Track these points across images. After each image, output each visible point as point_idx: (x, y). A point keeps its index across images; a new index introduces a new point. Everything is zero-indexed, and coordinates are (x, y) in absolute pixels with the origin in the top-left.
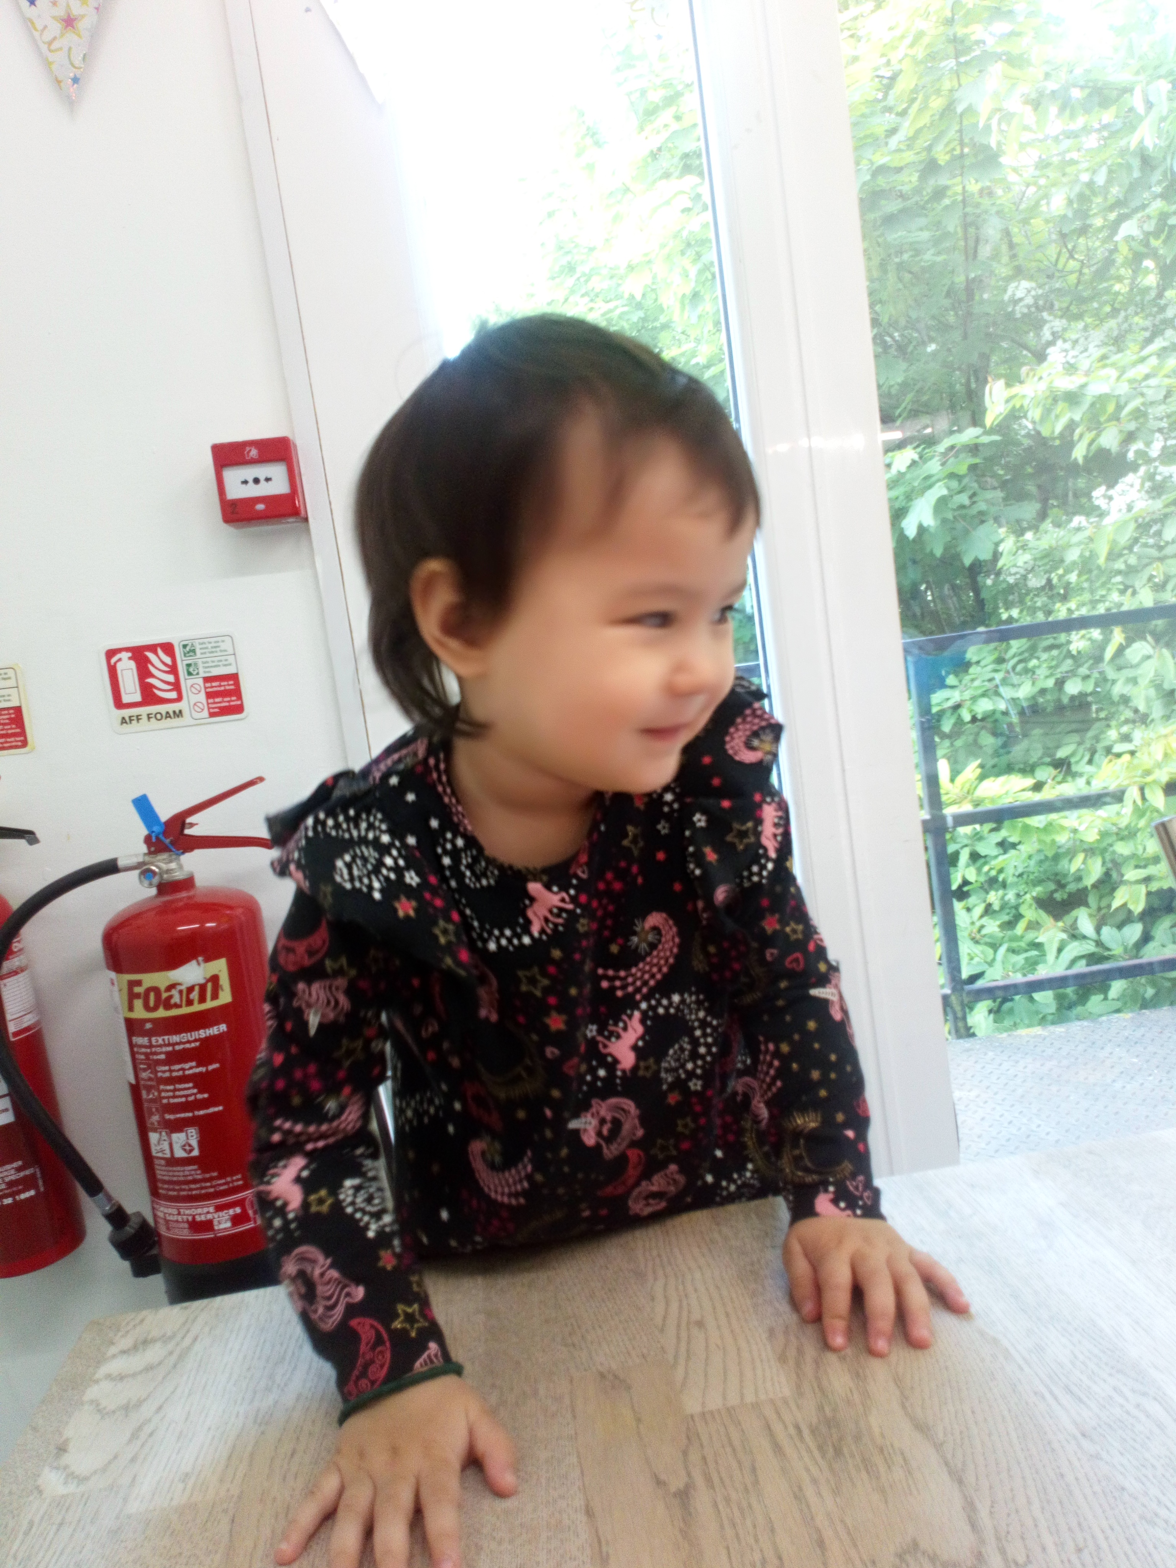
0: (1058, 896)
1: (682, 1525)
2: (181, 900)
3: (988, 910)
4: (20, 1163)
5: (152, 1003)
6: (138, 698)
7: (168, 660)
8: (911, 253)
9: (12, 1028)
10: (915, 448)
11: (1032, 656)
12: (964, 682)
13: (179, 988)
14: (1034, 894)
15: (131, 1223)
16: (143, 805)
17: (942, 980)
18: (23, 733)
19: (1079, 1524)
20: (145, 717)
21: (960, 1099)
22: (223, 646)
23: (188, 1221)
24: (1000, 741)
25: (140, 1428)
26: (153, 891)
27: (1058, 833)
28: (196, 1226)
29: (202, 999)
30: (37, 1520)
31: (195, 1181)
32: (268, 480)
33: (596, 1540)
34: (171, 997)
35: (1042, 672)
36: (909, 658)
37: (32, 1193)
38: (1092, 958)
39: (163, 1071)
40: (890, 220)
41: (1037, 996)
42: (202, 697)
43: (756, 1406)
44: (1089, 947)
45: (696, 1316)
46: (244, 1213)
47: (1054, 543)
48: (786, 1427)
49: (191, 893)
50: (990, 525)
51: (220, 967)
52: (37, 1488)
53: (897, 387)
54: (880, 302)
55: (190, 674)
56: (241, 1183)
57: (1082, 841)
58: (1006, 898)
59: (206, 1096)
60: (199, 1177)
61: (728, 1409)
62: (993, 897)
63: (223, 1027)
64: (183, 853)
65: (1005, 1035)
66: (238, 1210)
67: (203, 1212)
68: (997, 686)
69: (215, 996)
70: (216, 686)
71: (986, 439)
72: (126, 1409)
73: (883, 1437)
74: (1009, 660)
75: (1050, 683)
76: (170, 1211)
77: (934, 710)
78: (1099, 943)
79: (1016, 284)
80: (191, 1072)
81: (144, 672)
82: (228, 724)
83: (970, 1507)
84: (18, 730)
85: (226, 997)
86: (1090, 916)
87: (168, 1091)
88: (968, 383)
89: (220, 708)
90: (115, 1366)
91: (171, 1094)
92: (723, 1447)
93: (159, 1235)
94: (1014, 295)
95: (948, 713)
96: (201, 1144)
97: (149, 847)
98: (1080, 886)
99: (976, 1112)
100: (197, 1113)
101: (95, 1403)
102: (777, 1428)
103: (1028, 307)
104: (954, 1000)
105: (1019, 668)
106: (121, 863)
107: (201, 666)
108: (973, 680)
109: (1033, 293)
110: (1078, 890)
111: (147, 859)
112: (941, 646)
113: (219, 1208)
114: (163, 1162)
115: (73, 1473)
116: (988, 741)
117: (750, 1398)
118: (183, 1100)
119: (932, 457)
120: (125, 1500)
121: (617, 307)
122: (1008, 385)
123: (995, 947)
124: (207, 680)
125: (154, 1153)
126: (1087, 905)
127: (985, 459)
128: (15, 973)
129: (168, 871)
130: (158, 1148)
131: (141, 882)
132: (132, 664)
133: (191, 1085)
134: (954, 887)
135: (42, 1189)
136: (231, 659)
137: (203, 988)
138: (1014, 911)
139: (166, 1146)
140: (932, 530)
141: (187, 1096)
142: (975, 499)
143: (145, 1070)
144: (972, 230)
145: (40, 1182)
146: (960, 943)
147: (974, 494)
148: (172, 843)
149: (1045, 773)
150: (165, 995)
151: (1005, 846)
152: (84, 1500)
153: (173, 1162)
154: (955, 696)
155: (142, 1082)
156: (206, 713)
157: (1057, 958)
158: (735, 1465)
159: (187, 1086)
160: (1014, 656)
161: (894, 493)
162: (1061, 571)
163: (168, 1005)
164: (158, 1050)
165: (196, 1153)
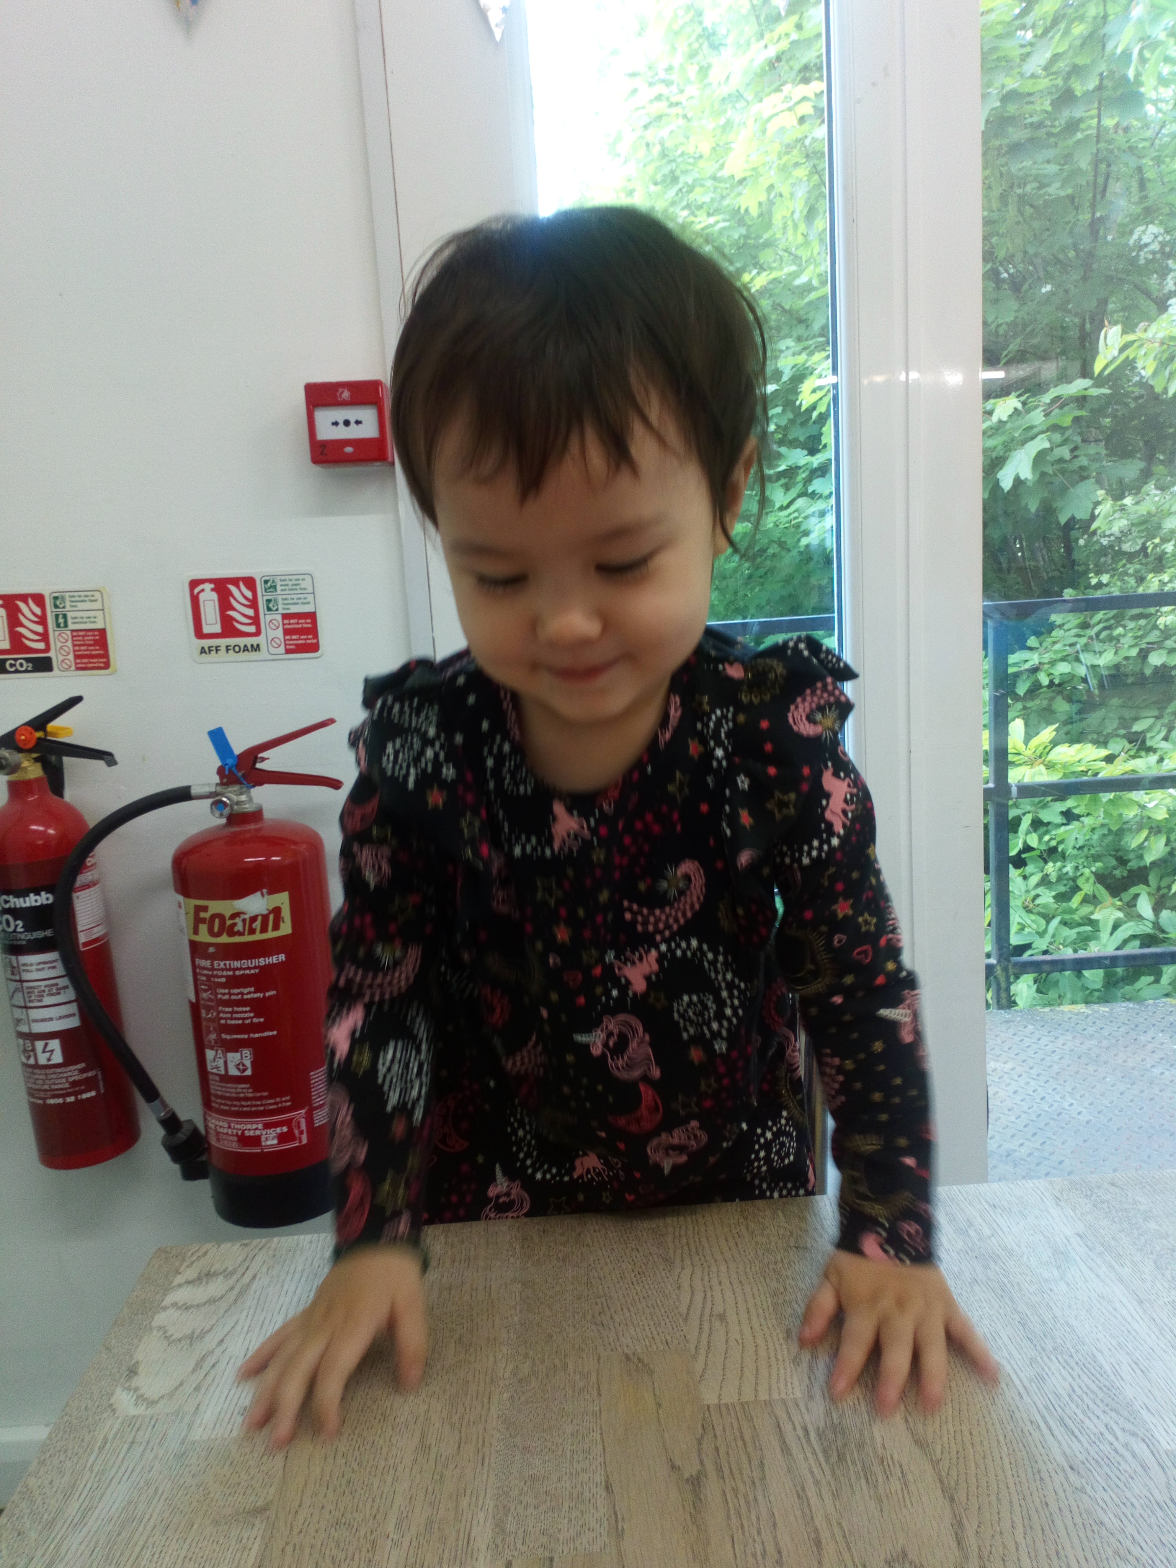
0: (1118, 873)
1: (693, 1511)
2: (250, 831)
3: (1045, 881)
4: (83, 1065)
5: (216, 929)
6: (217, 629)
7: (249, 594)
8: (1035, 185)
9: (82, 938)
10: (1018, 397)
11: (1118, 624)
12: (1044, 645)
13: (243, 916)
14: (1093, 869)
15: (183, 1130)
16: (218, 738)
17: (988, 948)
18: (106, 655)
19: (1057, 1553)
20: (223, 649)
21: (994, 1070)
22: (303, 584)
23: (237, 1135)
24: (1075, 707)
25: (203, 1359)
26: (224, 821)
27: (1126, 806)
28: (244, 1140)
29: (264, 930)
30: (111, 1436)
31: (246, 1099)
32: (358, 422)
33: (613, 1517)
34: (235, 924)
35: (1127, 641)
36: (990, 623)
37: (93, 1093)
38: (1148, 940)
39: (223, 994)
40: (1016, 149)
41: (1086, 973)
42: (280, 633)
43: (768, 1404)
44: (1146, 928)
45: (719, 1309)
46: (290, 1132)
47: (1153, 509)
48: (795, 1429)
49: (259, 825)
50: (1090, 483)
51: (282, 899)
52: (111, 1405)
53: (1004, 327)
54: (998, 234)
55: (269, 609)
56: (289, 1104)
57: (1149, 818)
58: (1065, 870)
59: (262, 1020)
60: (250, 1095)
61: (742, 1404)
62: (1051, 868)
63: (282, 957)
64: (254, 786)
65: (1047, 1009)
66: (285, 1129)
67: (252, 1128)
68: (1077, 652)
69: (276, 927)
70: (293, 623)
71: (1094, 392)
72: (193, 1338)
73: (885, 1449)
74: (1094, 626)
75: (1134, 652)
76: (221, 1123)
77: (1011, 670)
78: (1157, 925)
79: (1144, 228)
80: (249, 996)
81: (225, 604)
82: (303, 663)
83: (958, 1525)
84: (101, 652)
85: (286, 928)
86: (1149, 894)
87: (224, 1012)
88: (1082, 327)
89: (296, 645)
90: (181, 1295)
91: (229, 1015)
92: (735, 1440)
93: (209, 1143)
94: (1140, 239)
95: (1025, 677)
96: (253, 1064)
97: (221, 778)
98: (1142, 864)
99: (1009, 1084)
100: (252, 1035)
101: (163, 1329)
102: (787, 1427)
103: (1154, 253)
104: (999, 971)
105: (1104, 635)
106: (194, 791)
107: (280, 602)
108: (1054, 643)
109: (1160, 239)
110: (1140, 868)
111: (219, 789)
112: (1024, 612)
113: (267, 1126)
114: (217, 1078)
115: (142, 1395)
116: (1062, 707)
117: (763, 1396)
118: (240, 1022)
119: (1036, 407)
120: (190, 1426)
121: (718, 222)
122: (1124, 332)
123: (1048, 918)
124: (285, 616)
125: (209, 1068)
126: (1147, 883)
127: (1092, 411)
128: (87, 886)
129: (238, 803)
130: (214, 1064)
131: (212, 812)
132: (214, 596)
133: (248, 1009)
134: (1013, 853)
135: (102, 1091)
136: (310, 598)
137: (265, 918)
138: (1071, 883)
139: (221, 1063)
140: (1029, 484)
141: (244, 1019)
142: (1076, 453)
143: (205, 991)
144: (1103, 167)
145: (101, 1084)
146: (1011, 911)
147: (1075, 448)
148: (244, 776)
149: (1117, 746)
150: (229, 922)
151: (1069, 816)
152: (153, 1422)
153: (226, 1078)
154: (1034, 659)
155: (202, 1002)
156: (282, 649)
157: (1111, 934)
158: (744, 1459)
159: (244, 1009)
160: (1099, 622)
161: (991, 443)
162: (1157, 541)
163: (232, 933)
164: (220, 973)
165: (248, 1072)
